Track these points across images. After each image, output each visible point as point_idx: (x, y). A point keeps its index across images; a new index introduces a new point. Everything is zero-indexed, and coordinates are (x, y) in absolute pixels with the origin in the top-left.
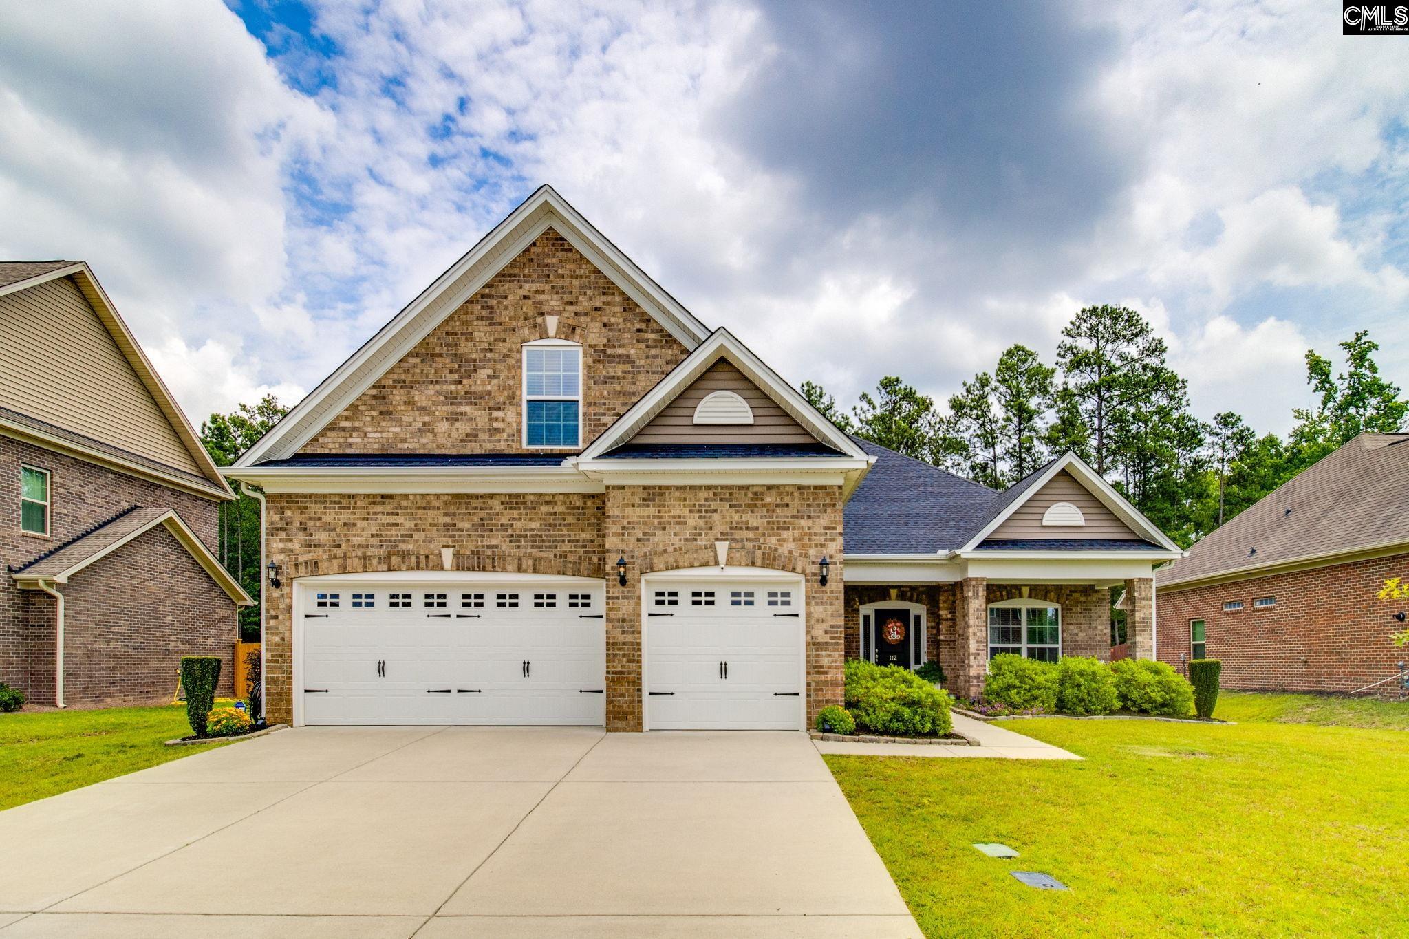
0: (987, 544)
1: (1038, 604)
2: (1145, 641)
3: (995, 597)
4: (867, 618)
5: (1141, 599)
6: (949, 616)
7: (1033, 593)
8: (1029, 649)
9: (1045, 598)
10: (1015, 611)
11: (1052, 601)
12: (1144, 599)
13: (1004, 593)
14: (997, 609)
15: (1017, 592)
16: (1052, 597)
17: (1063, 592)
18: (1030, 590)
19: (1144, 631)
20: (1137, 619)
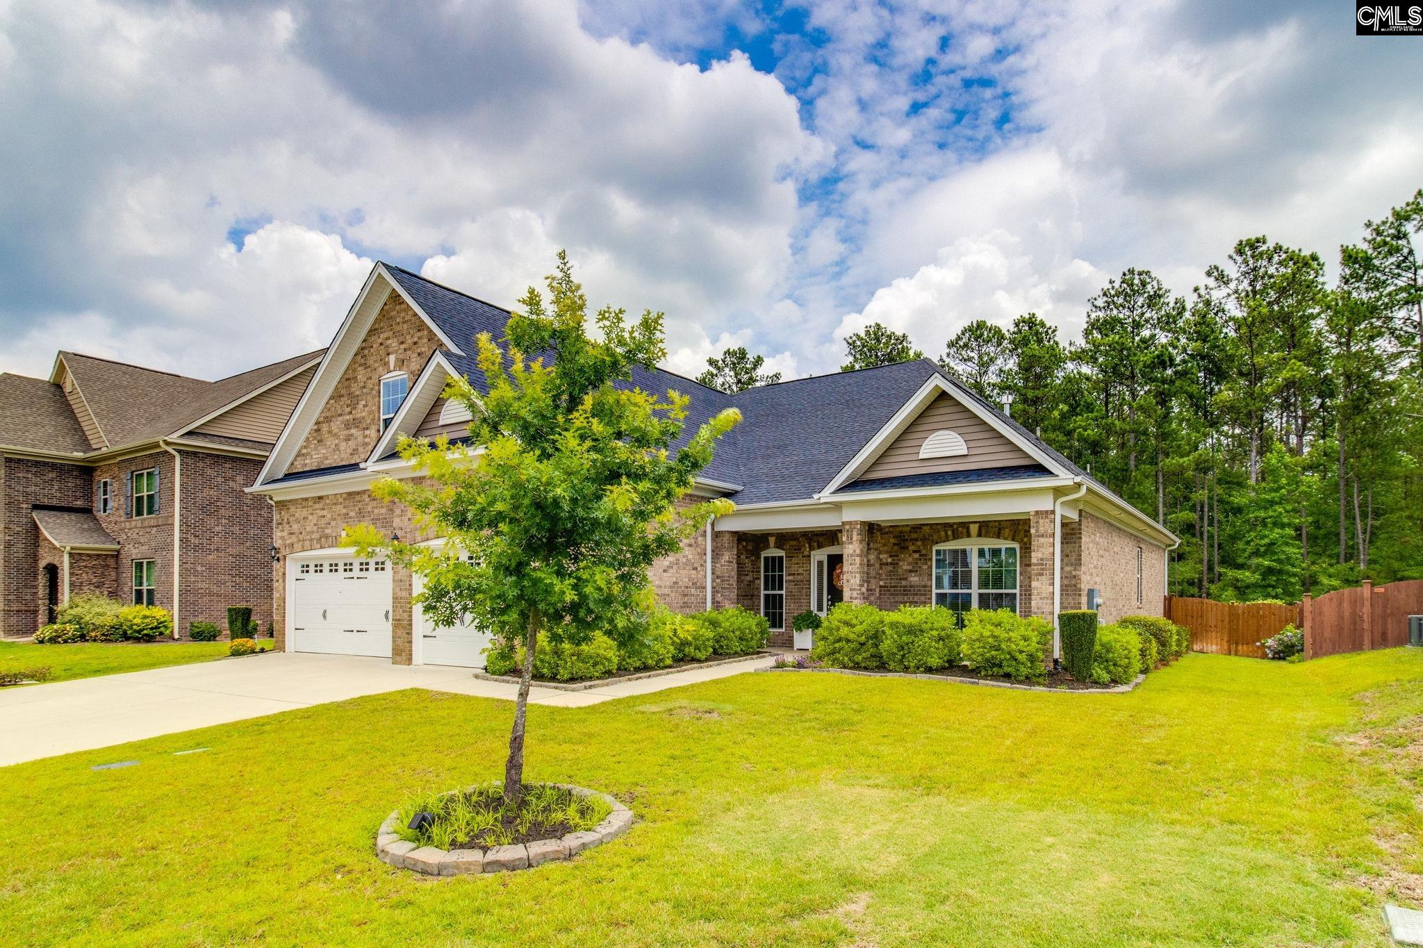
0: (854, 485)
1: (989, 543)
2: (1044, 587)
3: (940, 537)
4: (820, 564)
5: (1039, 536)
6: (889, 560)
7: (983, 532)
8: (980, 595)
9: (998, 536)
10: (964, 552)
11: (1006, 539)
12: (1043, 536)
13: (950, 533)
14: (944, 551)
15: (965, 531)
16: (1006, 535)
17: (1020, 527)
18: (980, 528)
19: (1042, 575)
20: (1034, 560)
